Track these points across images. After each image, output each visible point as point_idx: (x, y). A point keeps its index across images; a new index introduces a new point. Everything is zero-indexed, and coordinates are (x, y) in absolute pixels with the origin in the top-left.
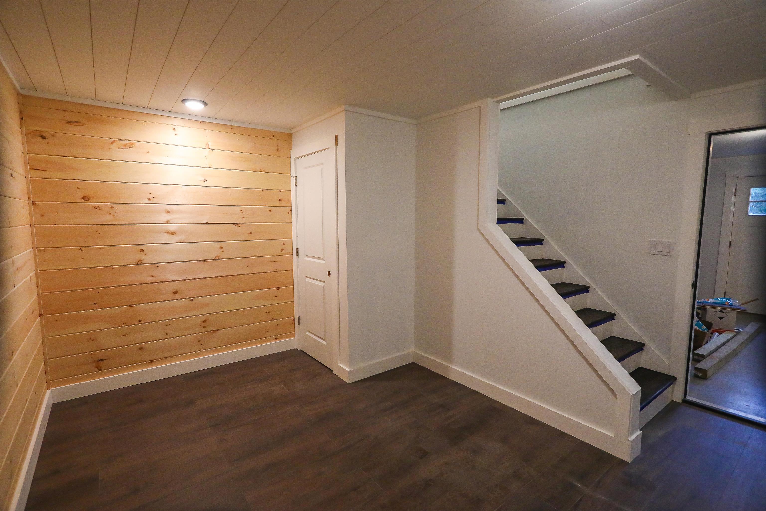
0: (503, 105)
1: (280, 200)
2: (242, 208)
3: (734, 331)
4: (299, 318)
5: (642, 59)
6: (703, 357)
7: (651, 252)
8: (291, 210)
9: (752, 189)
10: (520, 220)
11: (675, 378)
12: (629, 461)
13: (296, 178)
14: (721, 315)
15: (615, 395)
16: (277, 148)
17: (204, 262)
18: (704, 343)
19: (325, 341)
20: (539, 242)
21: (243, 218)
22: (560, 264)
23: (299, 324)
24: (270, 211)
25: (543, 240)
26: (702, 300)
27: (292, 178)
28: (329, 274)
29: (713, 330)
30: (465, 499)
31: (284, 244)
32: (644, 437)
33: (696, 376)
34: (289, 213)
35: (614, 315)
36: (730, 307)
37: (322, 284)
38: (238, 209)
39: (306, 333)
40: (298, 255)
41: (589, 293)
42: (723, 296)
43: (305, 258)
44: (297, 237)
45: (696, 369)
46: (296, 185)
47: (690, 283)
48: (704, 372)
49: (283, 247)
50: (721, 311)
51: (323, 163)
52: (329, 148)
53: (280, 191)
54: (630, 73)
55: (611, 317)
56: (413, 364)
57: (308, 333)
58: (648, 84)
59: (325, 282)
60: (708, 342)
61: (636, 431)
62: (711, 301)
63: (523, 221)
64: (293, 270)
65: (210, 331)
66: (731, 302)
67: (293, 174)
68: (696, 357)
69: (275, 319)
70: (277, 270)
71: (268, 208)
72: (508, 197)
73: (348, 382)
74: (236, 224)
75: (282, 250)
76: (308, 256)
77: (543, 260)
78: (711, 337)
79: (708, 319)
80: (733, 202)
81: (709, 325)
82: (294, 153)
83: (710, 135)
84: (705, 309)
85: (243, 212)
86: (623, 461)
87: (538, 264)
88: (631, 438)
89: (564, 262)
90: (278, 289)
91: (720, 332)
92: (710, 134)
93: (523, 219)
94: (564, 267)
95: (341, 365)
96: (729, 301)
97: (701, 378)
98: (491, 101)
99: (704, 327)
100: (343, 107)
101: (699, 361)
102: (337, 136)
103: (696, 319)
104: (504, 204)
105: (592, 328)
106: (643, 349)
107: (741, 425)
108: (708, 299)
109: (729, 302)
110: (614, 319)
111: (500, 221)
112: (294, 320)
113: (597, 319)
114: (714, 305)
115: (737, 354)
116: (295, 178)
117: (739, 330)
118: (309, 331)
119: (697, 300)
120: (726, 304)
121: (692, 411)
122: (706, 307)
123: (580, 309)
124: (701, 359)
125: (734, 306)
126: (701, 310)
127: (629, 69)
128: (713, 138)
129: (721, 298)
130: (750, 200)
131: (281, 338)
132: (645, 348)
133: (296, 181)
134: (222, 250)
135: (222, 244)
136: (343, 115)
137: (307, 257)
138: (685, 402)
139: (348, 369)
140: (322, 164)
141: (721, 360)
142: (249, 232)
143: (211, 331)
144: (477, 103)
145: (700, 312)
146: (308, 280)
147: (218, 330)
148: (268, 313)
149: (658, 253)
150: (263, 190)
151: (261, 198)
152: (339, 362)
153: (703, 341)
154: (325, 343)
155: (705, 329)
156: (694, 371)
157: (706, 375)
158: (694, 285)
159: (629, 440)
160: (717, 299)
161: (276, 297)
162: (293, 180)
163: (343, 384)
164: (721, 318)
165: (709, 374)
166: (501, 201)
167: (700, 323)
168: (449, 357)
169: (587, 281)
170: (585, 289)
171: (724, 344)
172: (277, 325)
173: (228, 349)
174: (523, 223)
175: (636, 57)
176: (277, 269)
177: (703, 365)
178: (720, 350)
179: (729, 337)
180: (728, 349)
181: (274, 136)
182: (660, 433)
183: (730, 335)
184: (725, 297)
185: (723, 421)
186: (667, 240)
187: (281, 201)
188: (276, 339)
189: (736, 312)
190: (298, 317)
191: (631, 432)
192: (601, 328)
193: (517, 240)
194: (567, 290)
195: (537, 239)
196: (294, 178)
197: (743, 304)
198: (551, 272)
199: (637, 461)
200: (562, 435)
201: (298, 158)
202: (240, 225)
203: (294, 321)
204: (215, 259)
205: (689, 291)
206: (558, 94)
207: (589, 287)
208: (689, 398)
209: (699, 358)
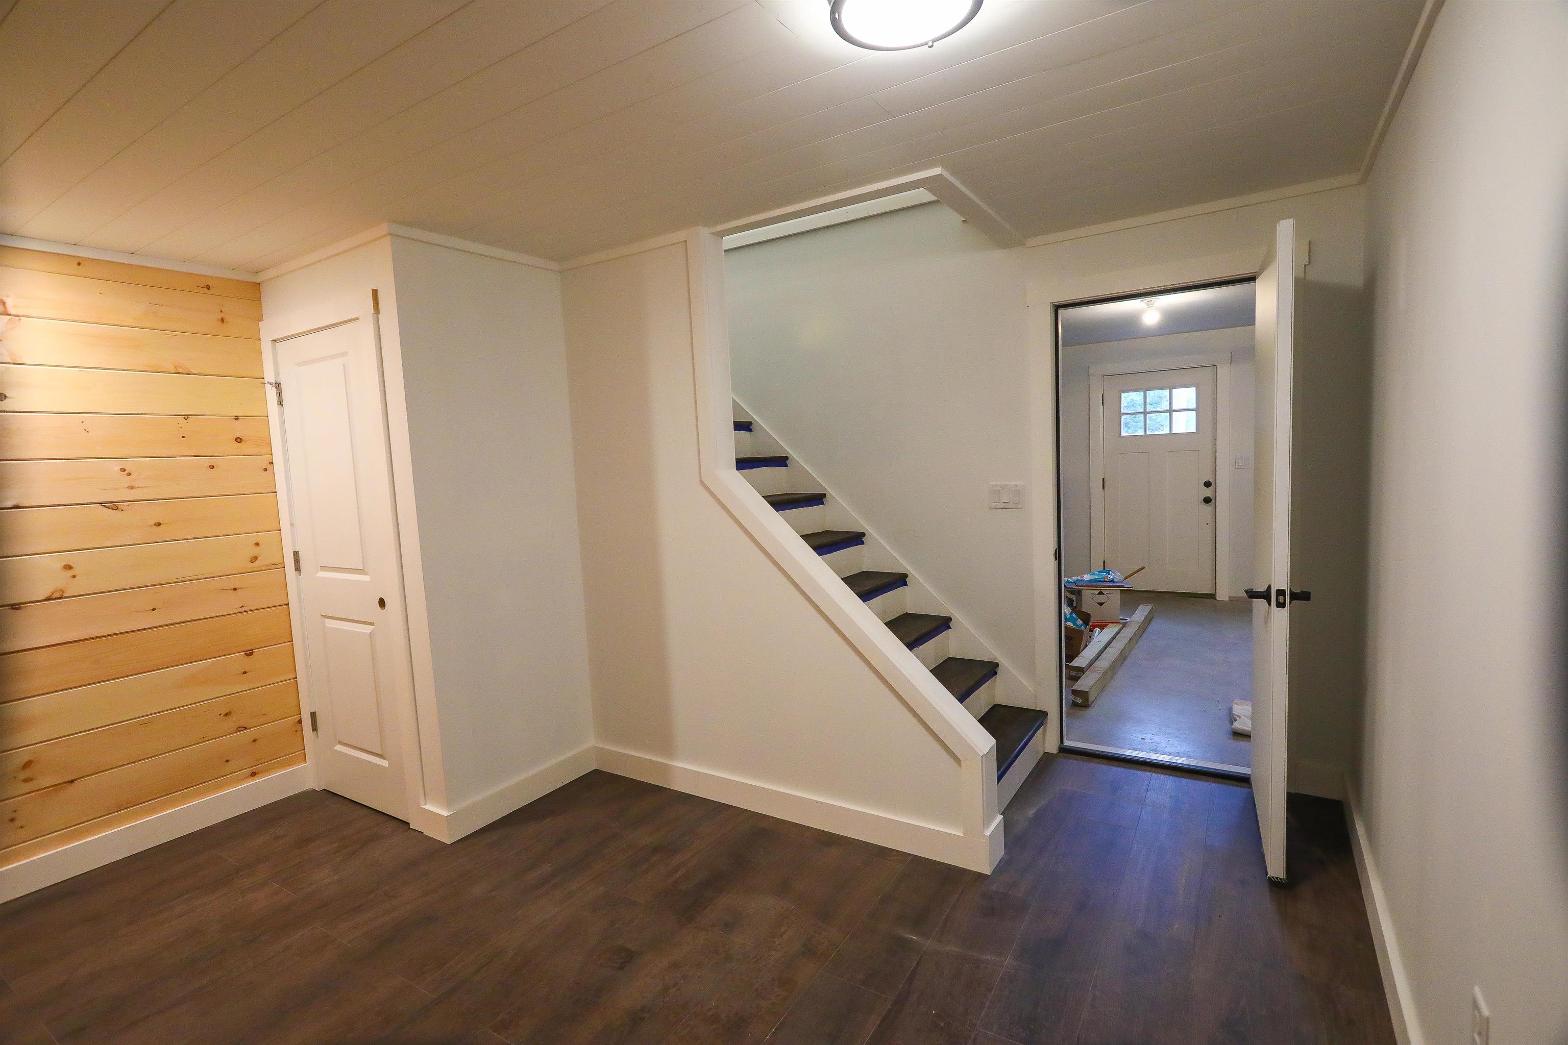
0: (730, 241)
1: (239, 440)
2: (128, 464)
3: (1119, 622)
4: (313, 715)
5: (947, 175)
6: (1081, 670)
7: (994, 506)
8: (272, 463)
9: (1124, 395)
10: (781, 461)
11: (1044, 714)
12: (989, 873)
13: (278, 386)
14: (1101, 599)
15: (958, 761)
16: (219, 316)
17: (13, 609)
18: (1082, 648)
19: (385, 759)
20: (817, 499)
21: (131, 488)
22: (856, 539)
23: (313, 730)
24: (212, 467)
25: (824, 495)
26: (1075, 578)
27: (268, 387)
28: (382, 603)
29: (1091, 625)
30: (714, 1026)
31: (257, 544)
32: (1007, 825)
33: (1075, 705)
34: (266, 470)
35: (950, 619)
36: (1111, 584)
37: (367, 629)
38: (116, 466)
39: (335, 748)
40: (298, 569)
41: (907, 585)
42: (1102, 569)
43: (317, 573)
44: (292, 525)
45: (1075, 692)
46: (281, 403)
47: (1053, 552)
48: (1084, 694)
49: (255, 551)
50: (1101, 593)
51: (347, 352)
52: (357, 319)
53: (237, 418)
54: (934, 198)
55: (944, 624)
56: (596, 773)
57: (339, 748)
58: (964, 220)
59: (372, 624)
60: (1087, 646)
61: (994, 818)
62: (1087, 577)
63: (787, 461)
64: (288, 604)
65: (49, 787)
66: (1112, 577)
67: (270, 377)
68: (1073, 673)
69: (246, 728)
70: (243, 609)
71: (208, 461)
72: (756, 417)
73: (448, 842)
74: (113, 506)
75: (254, 559)
76: (323, 568)
77: (826, 533)
78: (1090, 637)
79: (1085, 608)
80: (1101, 415)
81: (1086, 618)
82: (269, 329)
83: (1057, 308)
84: (1079, 593)
85: (129, 474)
86: (979, 875)
87: (818, 541)
88: (988, 833)
89: (863, 534)
90: (249, 653)
91: (1102, 627)
92: (1056, 306)
93: (786, 458)
94: (863, 543)
95: (429, 807)
96: (1109, 574)
97: (1082, 706)
98: (704, 233)
99: (1080, 622)
100: (384, 228)
101: (1075, 679)
102: (375, 293)
103: (1066, 610)
104: (750, 430)
105: (916, 648)
106: (996, 673)
107: (1134, 771)
108: (1082, 575)
109: (1109, 576)
110: (949, 627)
111: (743, 464)
112: (300, 722)
113: (924, 631)
114: (1091, 584)
115: (1125, 659)
116: (276, 387)
117: (1126, 620)
118: (340, 743)
119: (1064, 579)
120: (1107, 580)
121: (1074, 763)
122: (1080, 588)
123: (896, 617)
124: (1080, 674)
125: (1117, 582)
126: (1074, 594)
127: (930, 190)
128: (1061, 312)
129: (1099, 572)
130: (1123, 411)
131: (266, 771)
132: (999, 671)
133: (280, 394)
134: (71, 573)
135: (68, 558)
136: (386, 246)
137: (321, 570)
138: (1065, 751)
139: (444, 813)
140: (345, 354)
141: (1105, 673)
142: (153, 522)
143: (52, 786)
144: (681, 235)
145: (1074, 597)
146: (330, 623)
147: (72, 781)
148: (226, 715)
149: (1004, 505)
150: (186, 417)
151: (183, 437)
152: (422, 802)
153: (1080, 644)
154: (385, 763)
155: (1082, 625)
156: (1071, 697)
157: (1087, 700)
158: (1058, 555)
159: (984, 836)
160: (1094, 574)
161: (245, 673)
162: (271, 393)
163: (436, 849)
164: (1101, 604)
165: (1091, 698)
166: (742, 426)
167: (1074, 616)
168: (666, 745)
169: (903, 565)
170: (900, 580)
171: (1107, 645)
172: (255, 741)
173: (107, 825)
174: (786, 465)
175: (937, 171)
176: (242, 607)
177: (1084, 684)
178: (1104, 655)
179: (1114, 633)
180: (1113, 652)
181: (208, 287)
182: (1031, 812)
183: (1116, 628)
184: (1104, 569)
185: (1115, 771)
186: (1013, 483)
187: (240, 442)
188: (253, 774)
189: (1119, 591)
190: (311, 713)
191: (987, 821)
192: (930, 646)
193: (777, 498)
194: (870, 584)
195: (815, 496)
196: (274, 388)
197: (1126, 578)
198: (842, 555)
199: (1000, 869)
200: (883, 852)
201: (279, 339)
202: (122, 508)
203: (300, 725)
204: (48, 599)
205: (1052, 564)
206: (827, 227)
207: (906, 576)
208: (1067, 743)
209: (1076, 674)
